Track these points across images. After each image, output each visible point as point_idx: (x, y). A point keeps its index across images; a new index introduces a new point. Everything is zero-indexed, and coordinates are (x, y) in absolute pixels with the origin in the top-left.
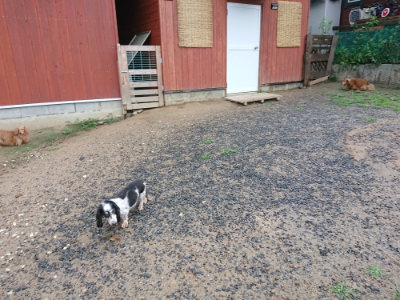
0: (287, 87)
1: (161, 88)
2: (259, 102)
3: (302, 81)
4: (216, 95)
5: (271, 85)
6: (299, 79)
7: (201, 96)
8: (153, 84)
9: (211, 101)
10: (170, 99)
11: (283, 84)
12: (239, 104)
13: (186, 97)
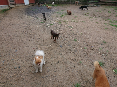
0: (33, 4)
1: (15, 3)
2: (31, 6)
3: (35, 3)
4: (23, 5)
5: (31, 3)
6: (34, 2)
7: (21, 5)
8: (13, 2)
9: (23, 6)
10: (17, 5)
11: (32, 3)
12: (29, 6)
13: (19, 5)
